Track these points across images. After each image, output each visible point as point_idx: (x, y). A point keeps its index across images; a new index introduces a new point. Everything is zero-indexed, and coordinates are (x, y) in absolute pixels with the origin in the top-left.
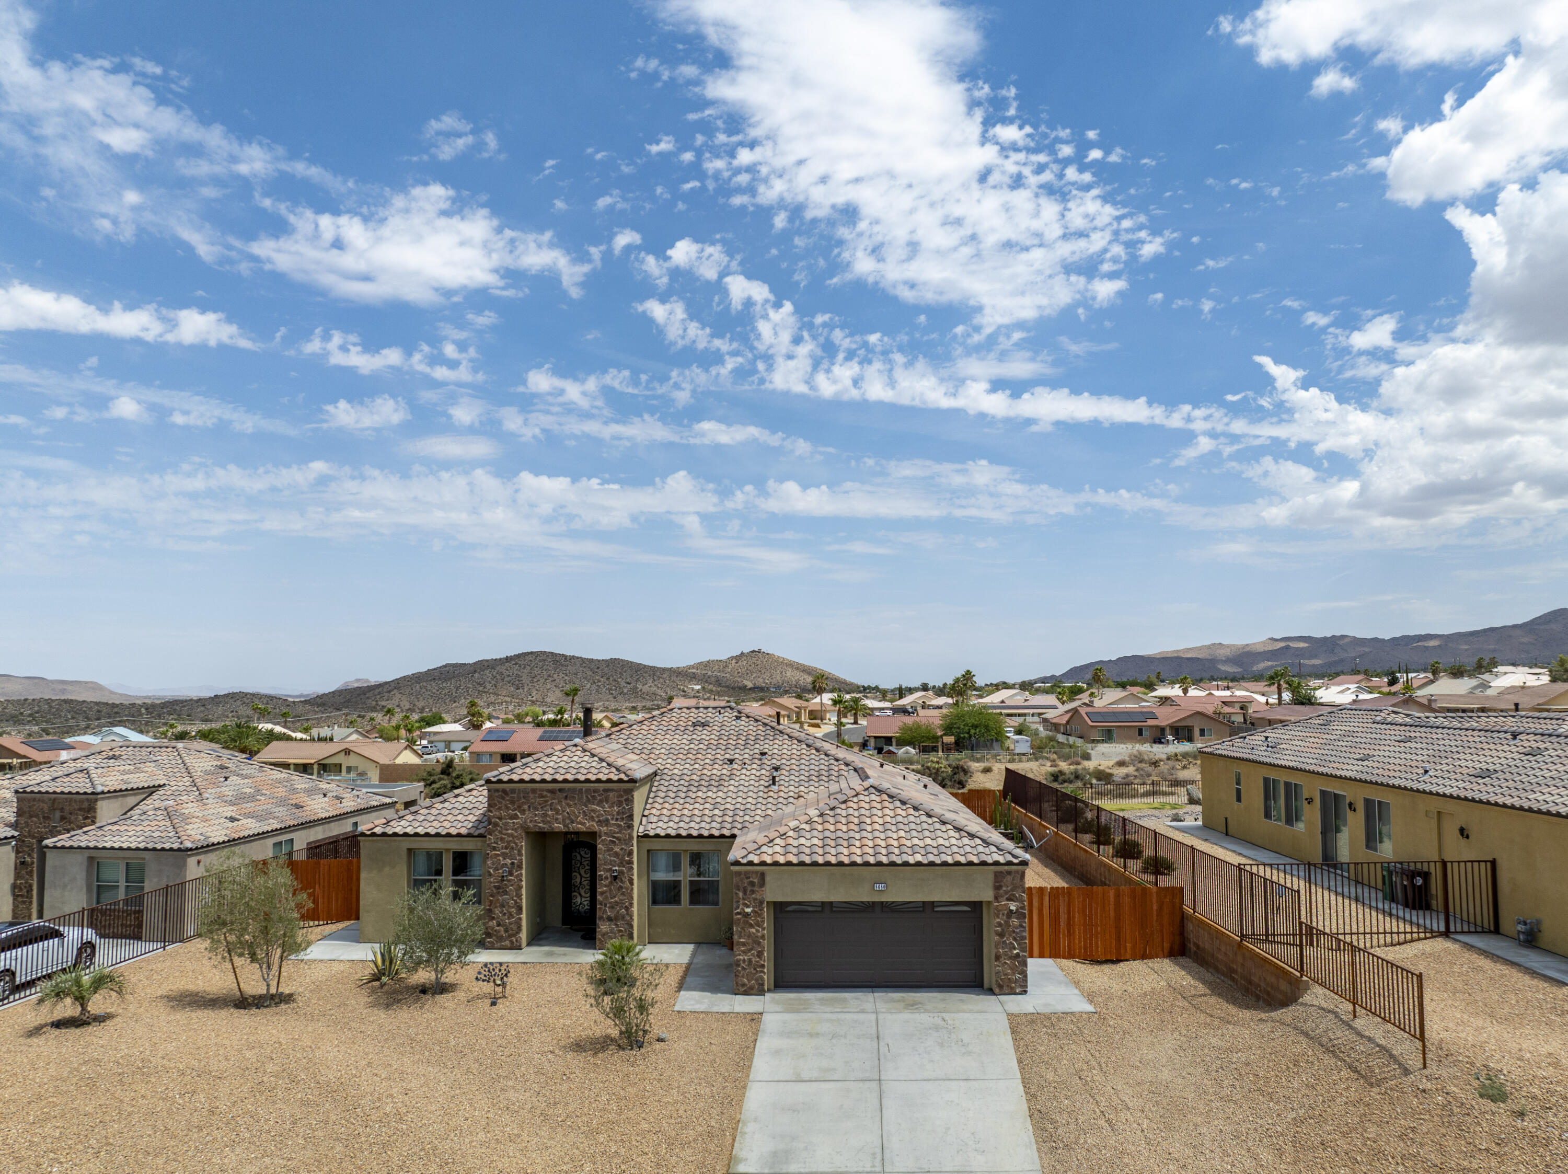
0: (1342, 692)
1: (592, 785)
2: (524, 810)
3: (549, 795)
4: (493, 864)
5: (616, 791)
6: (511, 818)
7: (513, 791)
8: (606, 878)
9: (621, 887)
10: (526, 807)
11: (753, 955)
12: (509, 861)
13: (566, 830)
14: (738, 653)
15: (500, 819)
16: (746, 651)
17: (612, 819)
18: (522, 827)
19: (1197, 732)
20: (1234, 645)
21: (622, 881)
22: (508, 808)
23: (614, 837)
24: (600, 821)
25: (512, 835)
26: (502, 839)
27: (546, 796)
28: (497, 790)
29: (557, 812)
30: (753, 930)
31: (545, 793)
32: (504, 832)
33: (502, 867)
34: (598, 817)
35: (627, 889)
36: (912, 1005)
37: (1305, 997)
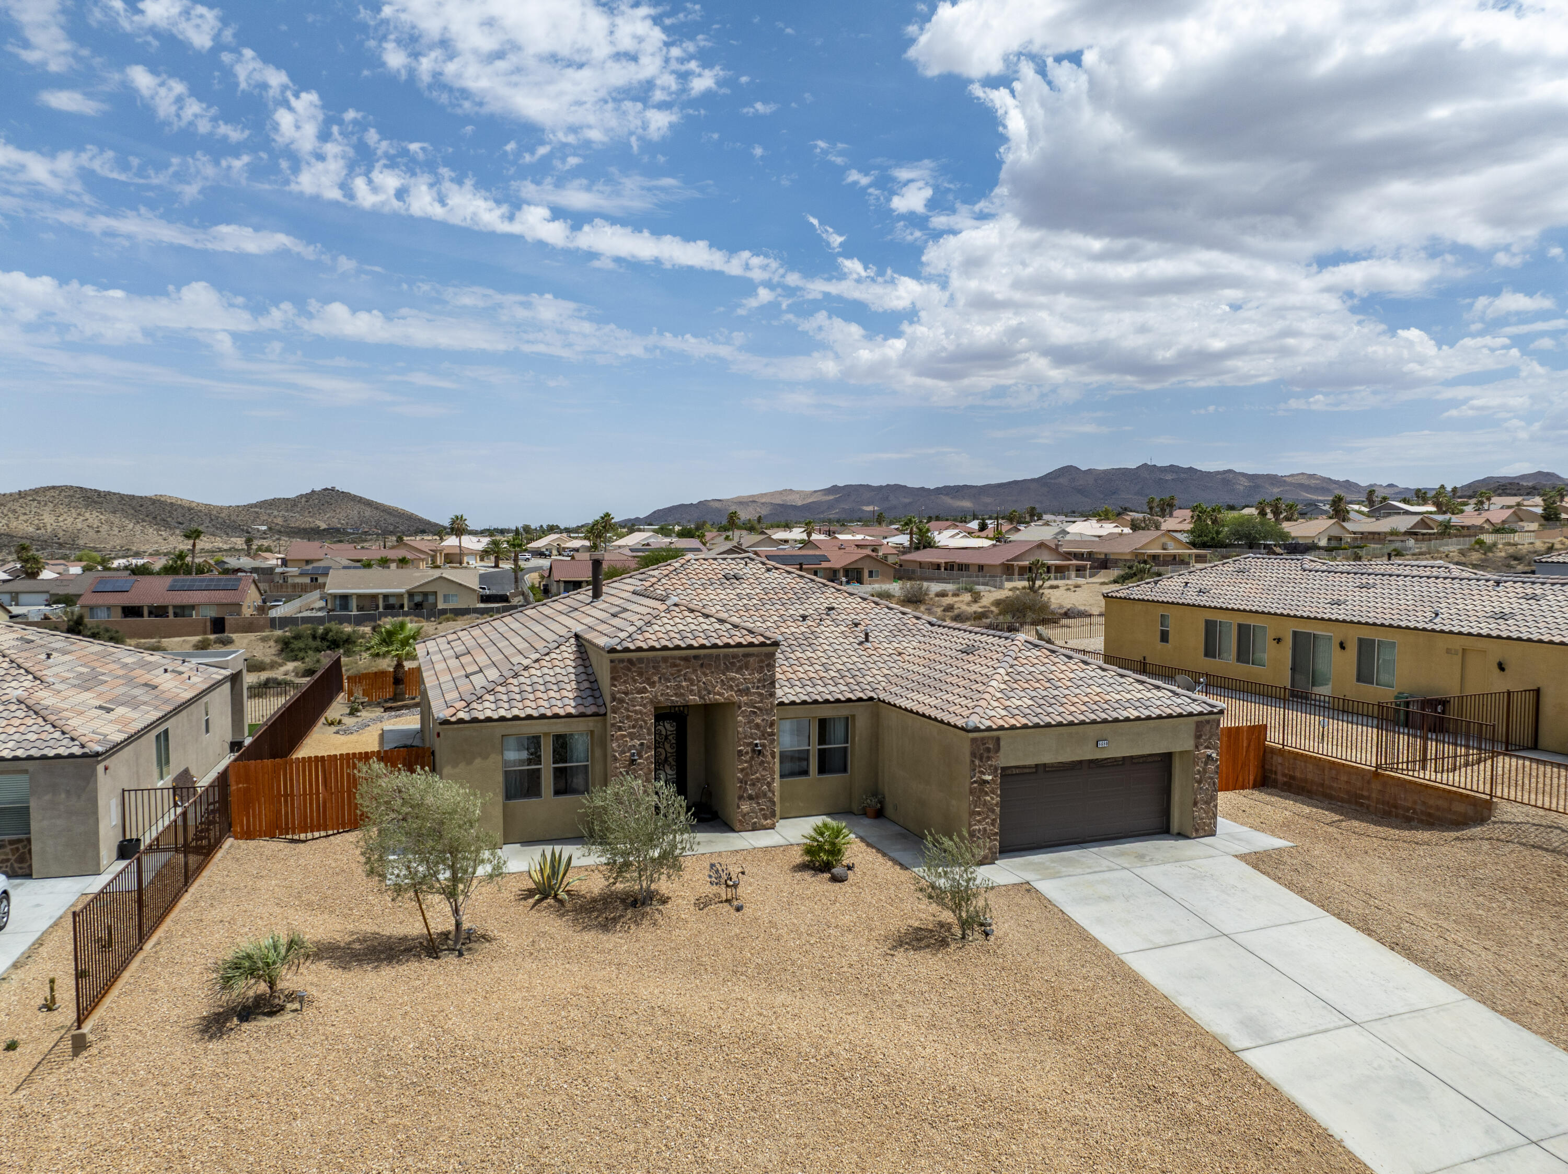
0: (953, 536)
1: (731, 650)
2: (654, 682)
3: (682, 663)
4: (619, 747)
5: (757, 656)
6: (638, 693)
7: (640, 660)
8: (747, 753)
9: (763, 762)
10: (656, 678)
11: (987, 823)
12: (637, 742)
13: (702, 702)
14: (309, 491)
15: (626, 694)
16: (317, 489)
17: (753, 687)
18: (651, 701)
19: (867, 576)
20: (802, 491)
21: (764, 756)
22: (635, 681)
23: (755, 707)
24: (739, 690)
25: (640, 712)
26: (628, 717)
27: (680, 665)
28: (622, 661)
29: (692, 683)
30: (988, 798)
31: (678, 662)
32: (631, 708)
33: (629, 750)
34: (737, 686)
35: (769, 763)
36: (1141, 857)
37: (1498, 815)
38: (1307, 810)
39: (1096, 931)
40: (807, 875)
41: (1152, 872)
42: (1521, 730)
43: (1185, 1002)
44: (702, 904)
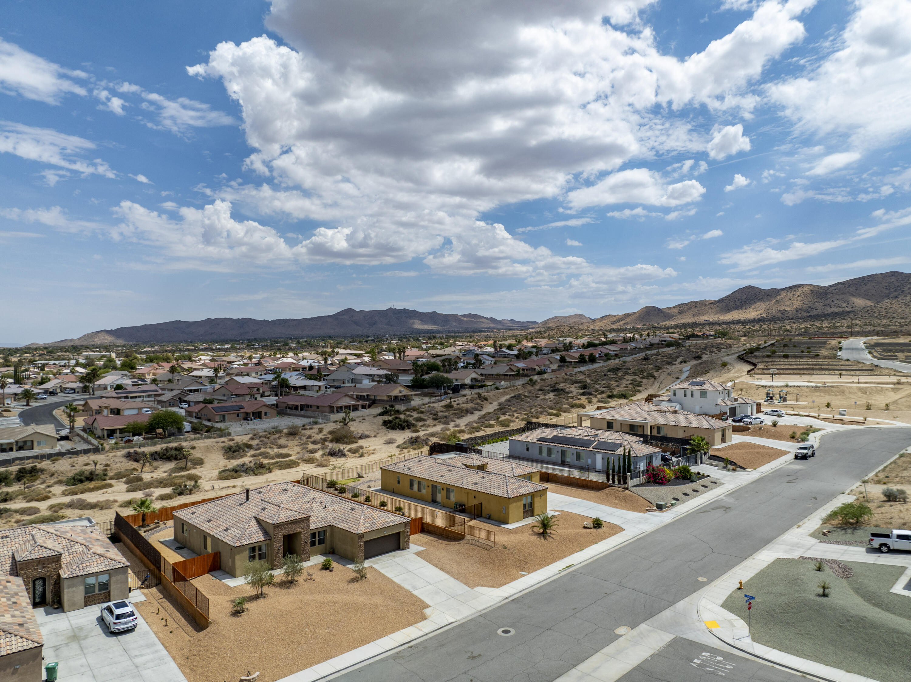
1: (300, 519)
2: (282, 530)
3: (289, 524)
4: (276, 546)
5: (306, 520)
7: (280, 525)
8: (304, 543)
9: (307, 545)
11: (363, 553)
12: (279, 545)
13: (294, 533)
15: (277, 534)
17: (305, 527)
18: (281, 535)
19: (263, 414)
21: (307, 543)
22: (279, 530)
23: (305, 532)
24: (302, 529)
25: (280, 538)
26: (277, 539)
28: (276, 526)
29: (291, 529)
30: (362, 548)
32: (278, 537)
33: (278, 547)
36: (394, 556)
37: (466, 538)
38: (431, 538)
39: (386, 574)
40: (324, 571)
41: (396, 560)
42: (478, 512)
43: (402, 585)
44: (305, 580)
